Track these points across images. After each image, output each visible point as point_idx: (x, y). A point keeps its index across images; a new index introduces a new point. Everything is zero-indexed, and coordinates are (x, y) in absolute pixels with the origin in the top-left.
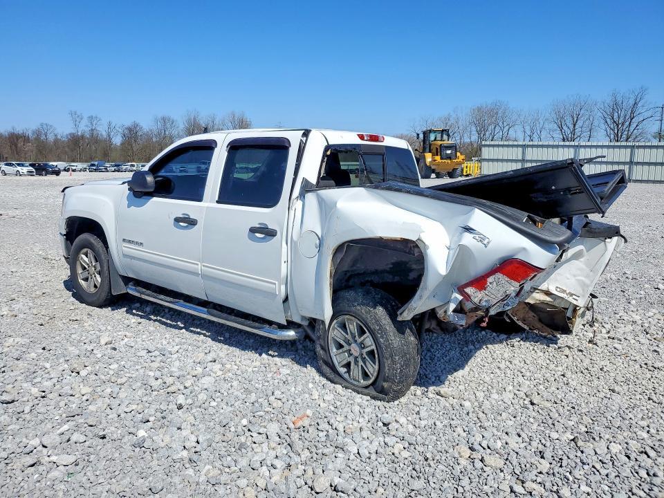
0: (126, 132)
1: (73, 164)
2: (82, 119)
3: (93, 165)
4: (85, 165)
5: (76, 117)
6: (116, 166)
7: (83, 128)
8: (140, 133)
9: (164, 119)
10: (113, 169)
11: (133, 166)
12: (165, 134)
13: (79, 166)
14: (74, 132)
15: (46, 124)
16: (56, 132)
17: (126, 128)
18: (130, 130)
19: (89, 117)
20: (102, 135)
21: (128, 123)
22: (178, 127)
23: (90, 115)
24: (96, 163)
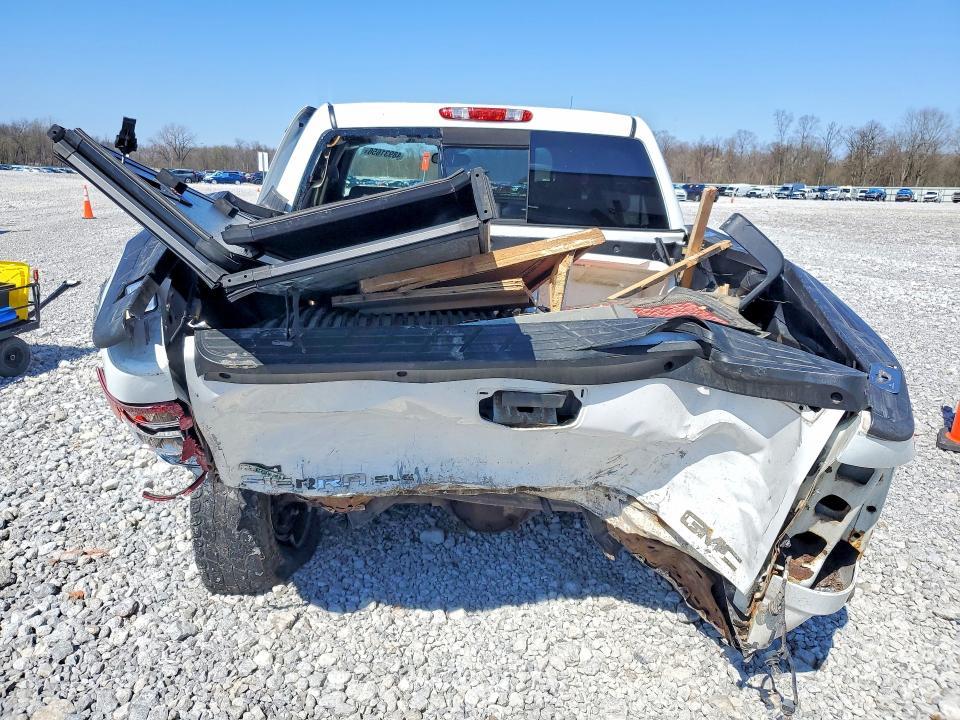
0: (857, 138)
1: (758, 187)
2: (791, 121)
3: (786, 189)
4: (776, 189)
5: (782, 119)
6: (820, 190)
7: (791, 136)
8: (879, 139)
9: (925, 114)
10: (814, 195)
11: (847, 191)
12: (922, 138)
13: (767, 189)
14: (776, 141)
15: (745, 132)
16: (755, 143)
17: (857, 133)
18: (863, 135)
19: (802, 118)
20: (819, 145)
21: (861, 124)
22: (949, 126)
23: (803, 115)
24: (790, 186)
